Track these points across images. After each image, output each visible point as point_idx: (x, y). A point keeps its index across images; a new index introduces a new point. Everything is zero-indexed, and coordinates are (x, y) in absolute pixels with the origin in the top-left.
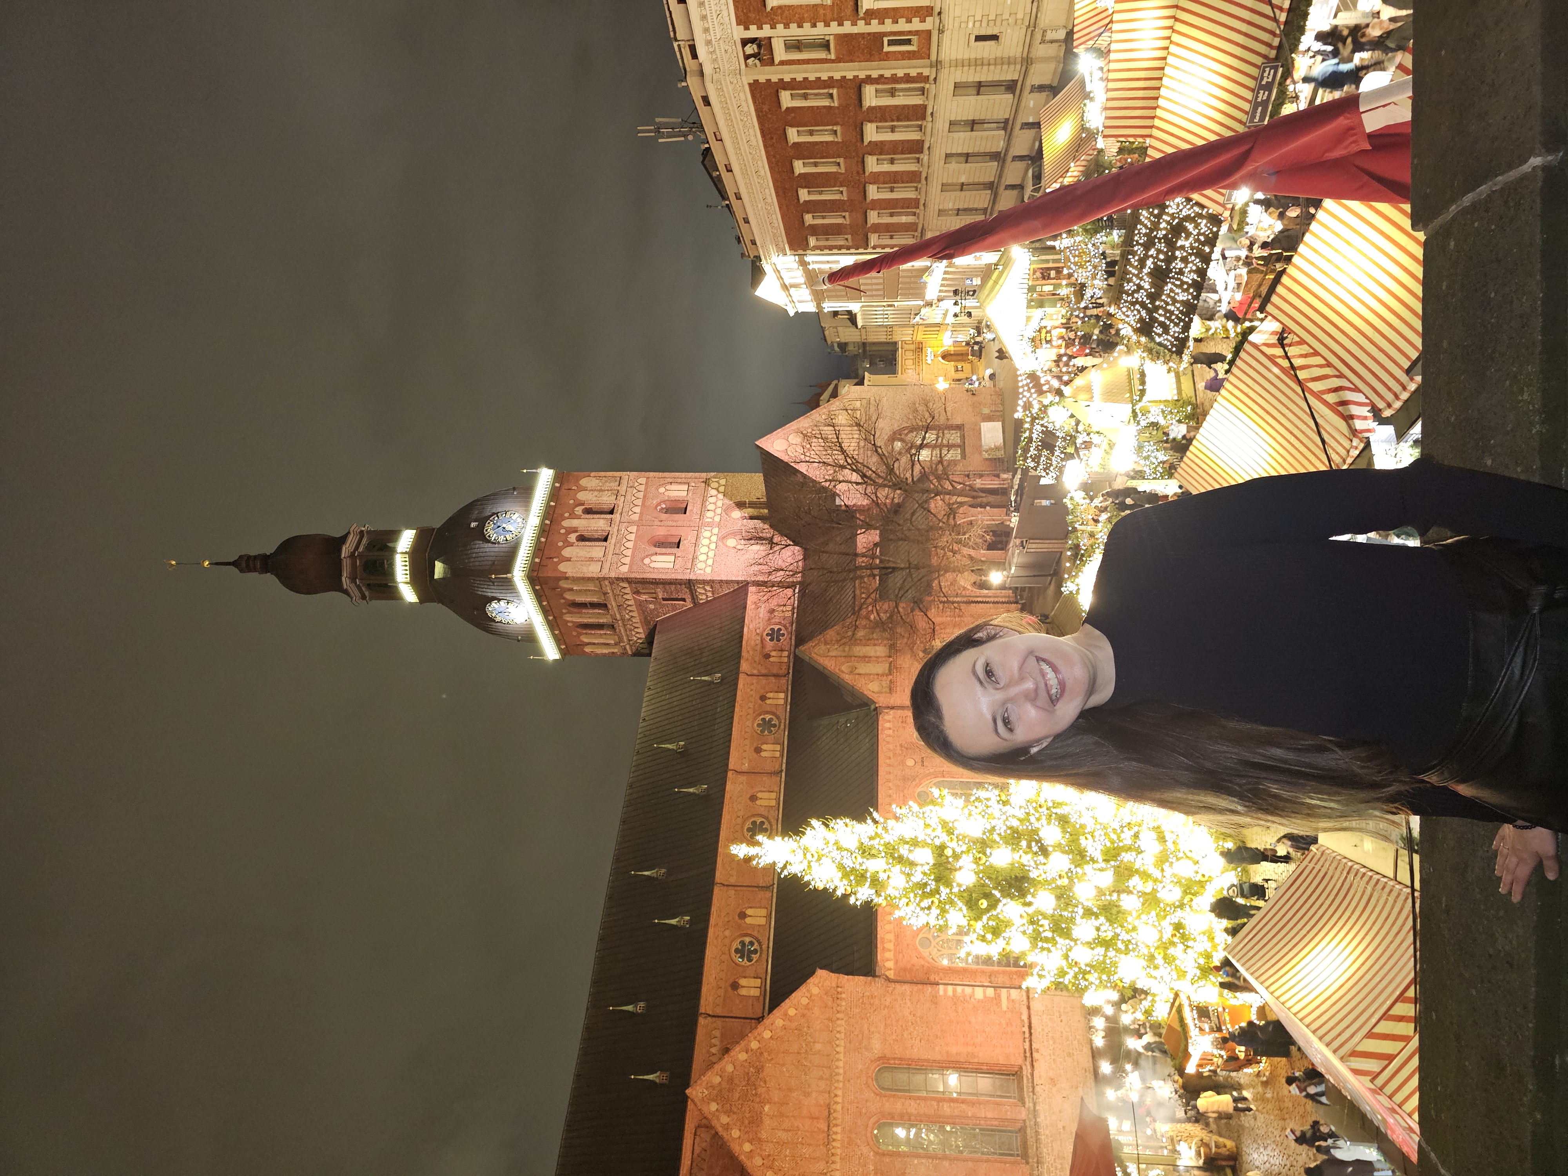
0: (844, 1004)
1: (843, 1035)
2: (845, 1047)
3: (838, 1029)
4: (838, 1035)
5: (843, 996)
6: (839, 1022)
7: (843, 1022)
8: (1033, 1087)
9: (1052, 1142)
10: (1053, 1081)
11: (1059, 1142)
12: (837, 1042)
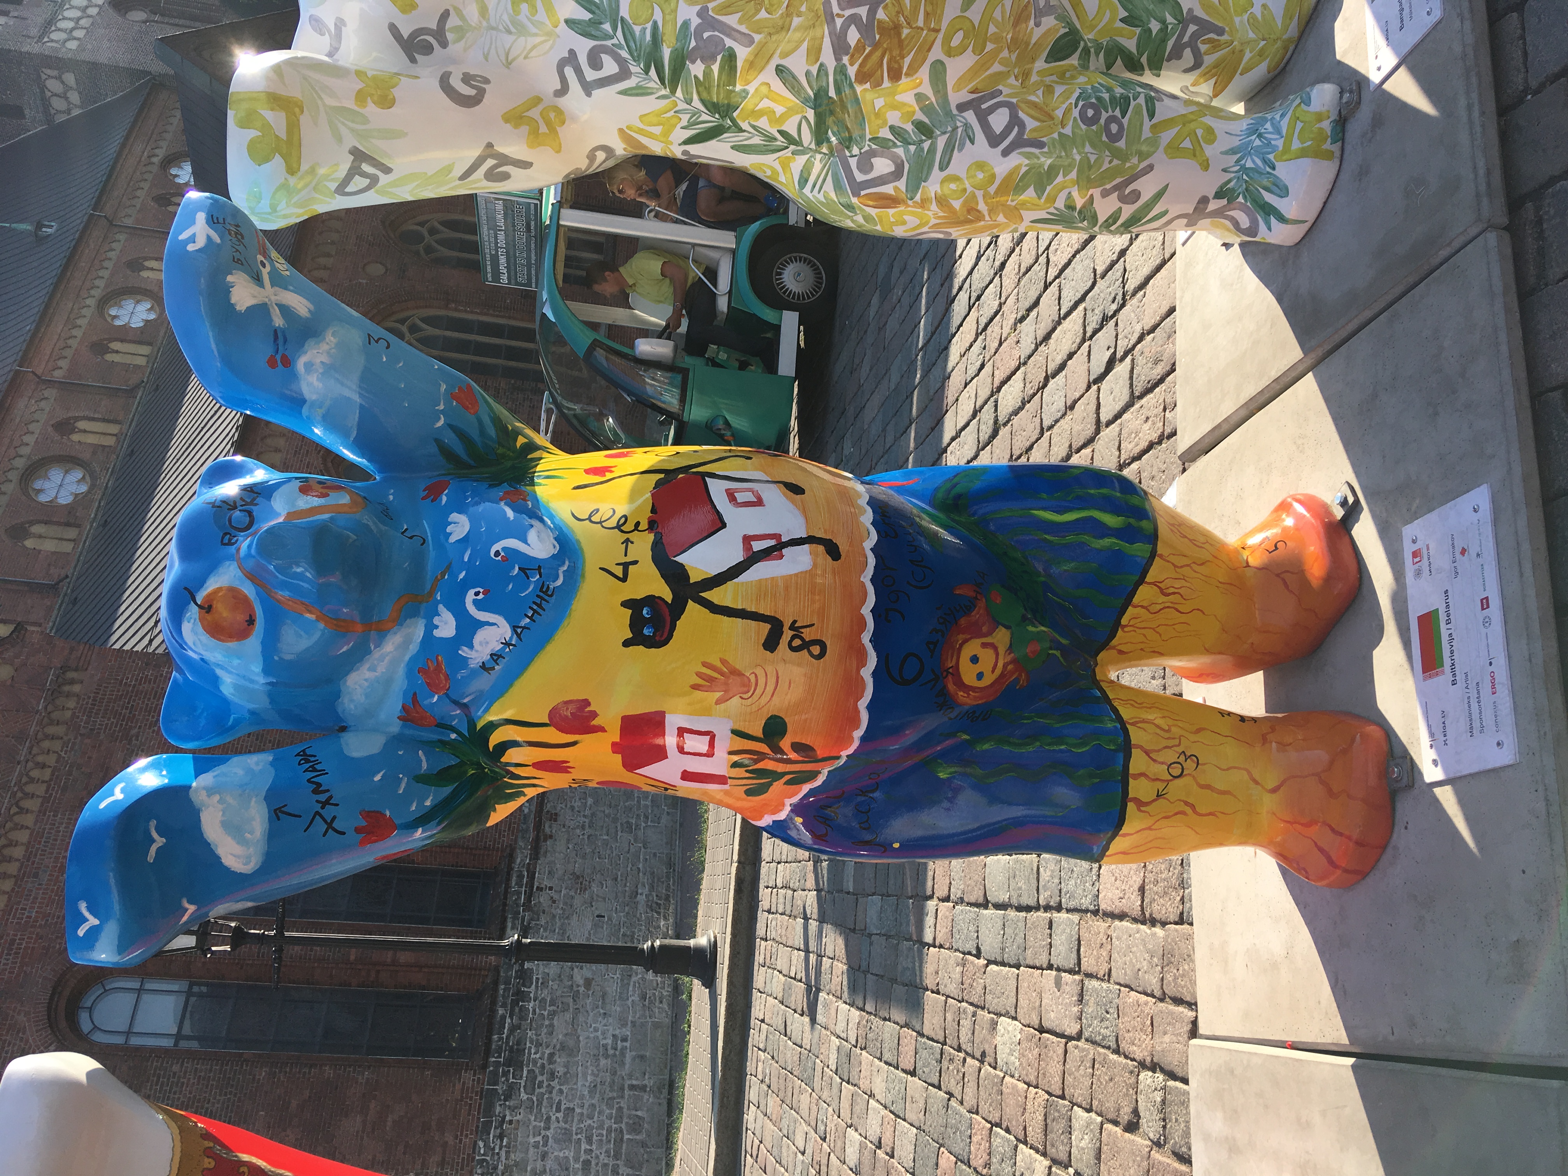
0: (71, 704)
1: (47, 774)
2: (46, 800)
3: (40, 759)
4: (35, 774)
5: (77, 688)
6: (46, 744)
7: (57, 745)
8: (529, 896)
9: (553, 1014)
10: (580, 882)
11: (568, 1016)
12: (29, 789)
